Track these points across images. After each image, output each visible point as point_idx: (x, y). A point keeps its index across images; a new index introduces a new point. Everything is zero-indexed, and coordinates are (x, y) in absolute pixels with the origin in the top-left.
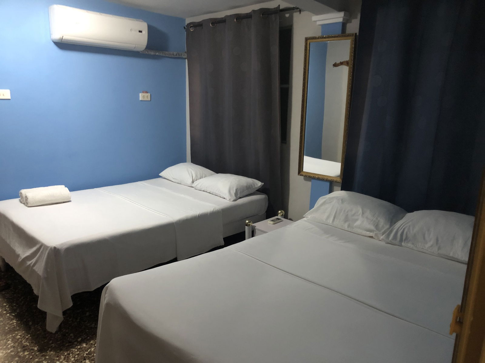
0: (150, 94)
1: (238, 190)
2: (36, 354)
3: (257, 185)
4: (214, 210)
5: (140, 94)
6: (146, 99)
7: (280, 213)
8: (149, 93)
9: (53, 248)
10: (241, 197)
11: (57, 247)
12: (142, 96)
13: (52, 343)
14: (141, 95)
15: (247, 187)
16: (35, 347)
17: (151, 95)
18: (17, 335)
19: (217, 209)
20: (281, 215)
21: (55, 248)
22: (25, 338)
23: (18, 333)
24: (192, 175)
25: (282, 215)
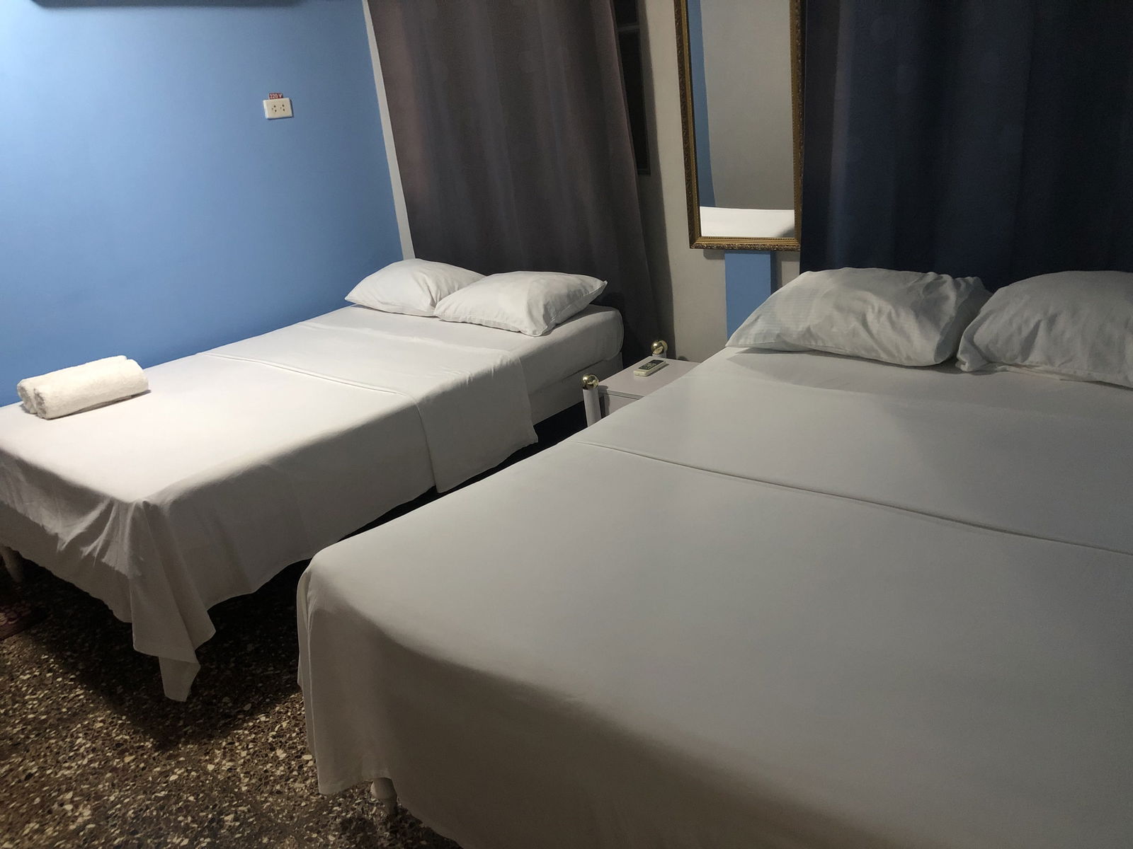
0: (287, 99)
1: (549, 307)
2: (153, 756)
3: (592, 287)
4: (502, 361)
5: (264, 101)
6: (280, 114)
7: (657, 347)
8: (286, 97)
9: (141, 506)
10: (557, 322)
11: (152, 501)
12: (270, 108)
13: (185, 726)
14: (267, 105)
15: (568, 296)
16: (145, 741)
17: (291, 101)
18: (94, 721)
19: (509, 359)
20: (660, 352)
21: (146, 504)
22: (116, 725)
23: (96, 717)
24: (428, 287)
25: (663, 352)
